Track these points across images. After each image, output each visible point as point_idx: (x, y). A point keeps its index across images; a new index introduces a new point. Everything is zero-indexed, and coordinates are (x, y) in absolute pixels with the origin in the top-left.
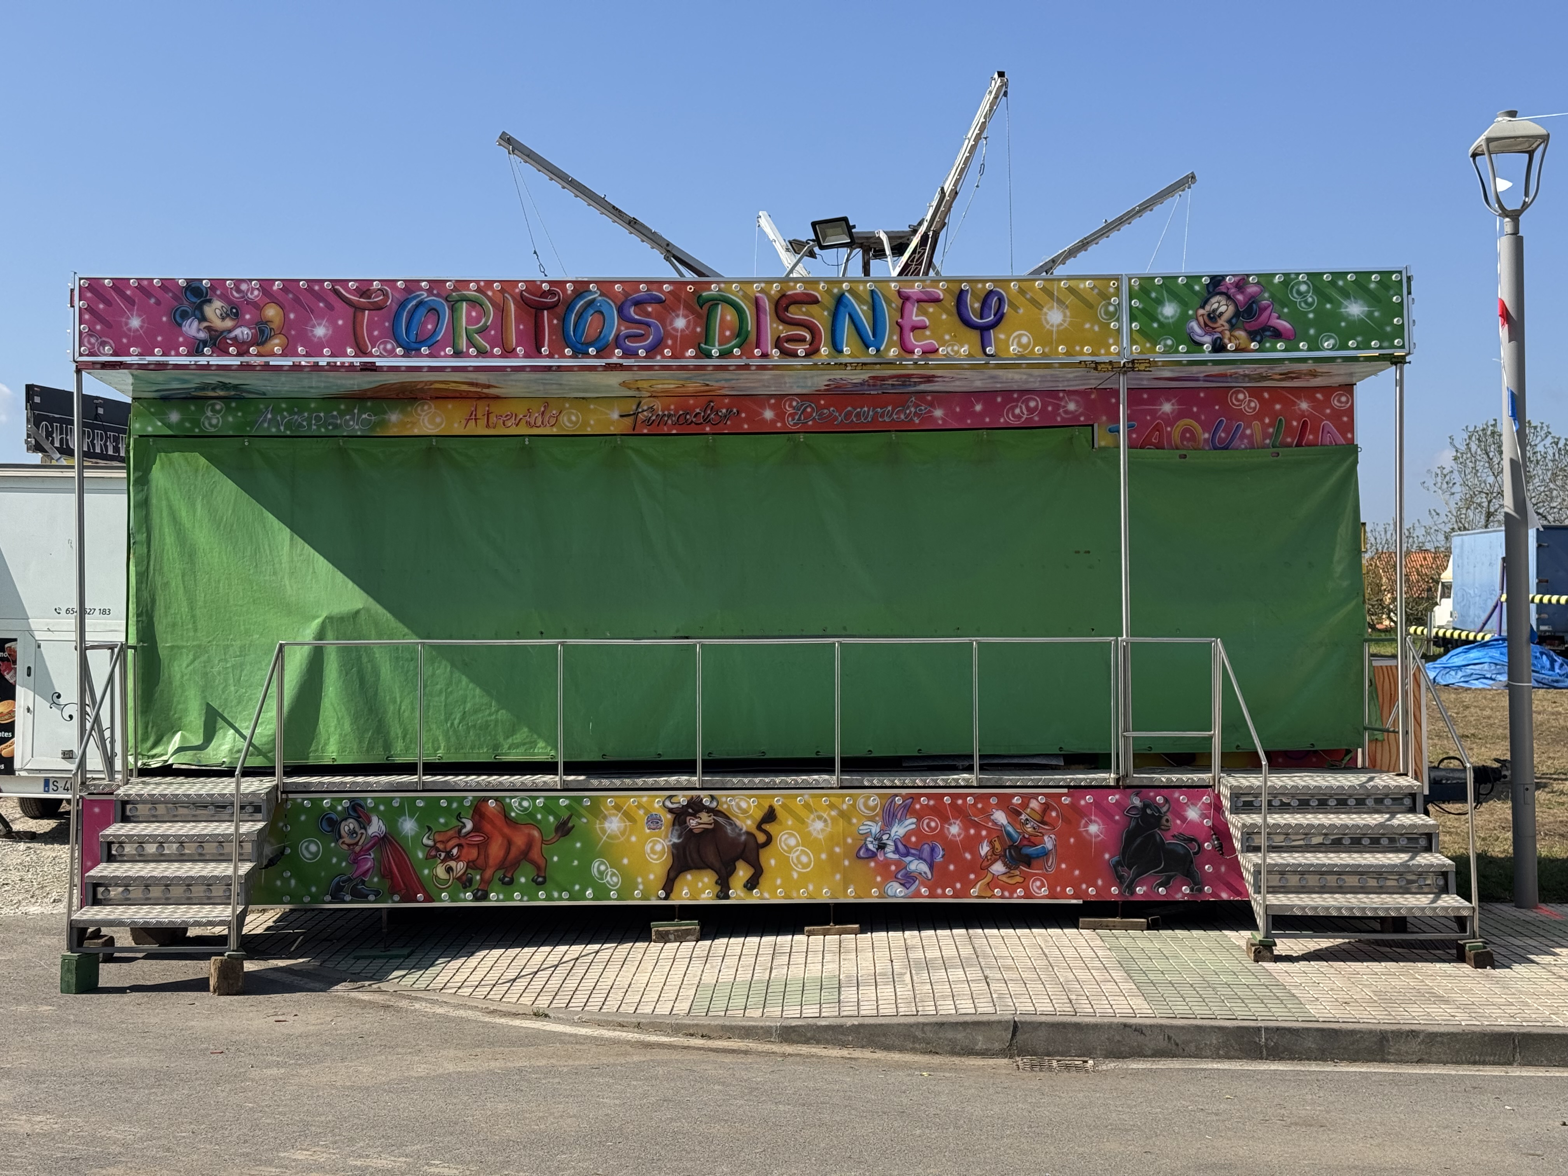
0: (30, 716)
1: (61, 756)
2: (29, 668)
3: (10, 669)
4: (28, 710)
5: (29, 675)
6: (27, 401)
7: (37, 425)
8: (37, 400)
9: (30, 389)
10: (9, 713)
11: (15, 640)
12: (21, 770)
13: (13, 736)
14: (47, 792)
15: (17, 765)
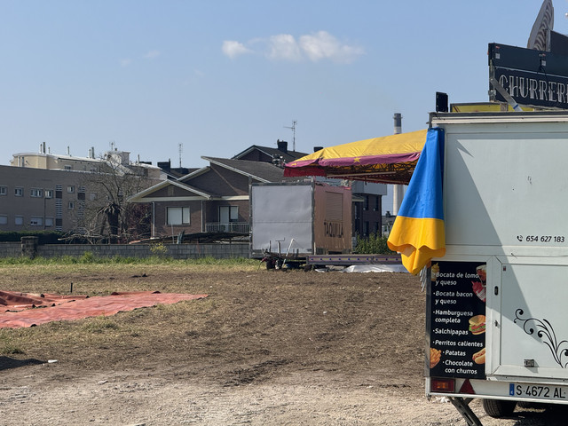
0: (498, 329)
1: (524, 364)
2: (496, 288)
3: (481, 289)
4: (496, 324)
5: (496, 294)
6: (490, 58)
7: (497, 78)
8: (498, 56)
9: (492, 47)
10: (481, 326)
11: (485, 263)
12: (491, 375)
13: (484, 346)
14: (512, 395)
15: (488, 371)
